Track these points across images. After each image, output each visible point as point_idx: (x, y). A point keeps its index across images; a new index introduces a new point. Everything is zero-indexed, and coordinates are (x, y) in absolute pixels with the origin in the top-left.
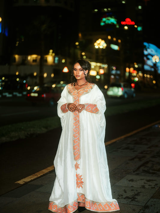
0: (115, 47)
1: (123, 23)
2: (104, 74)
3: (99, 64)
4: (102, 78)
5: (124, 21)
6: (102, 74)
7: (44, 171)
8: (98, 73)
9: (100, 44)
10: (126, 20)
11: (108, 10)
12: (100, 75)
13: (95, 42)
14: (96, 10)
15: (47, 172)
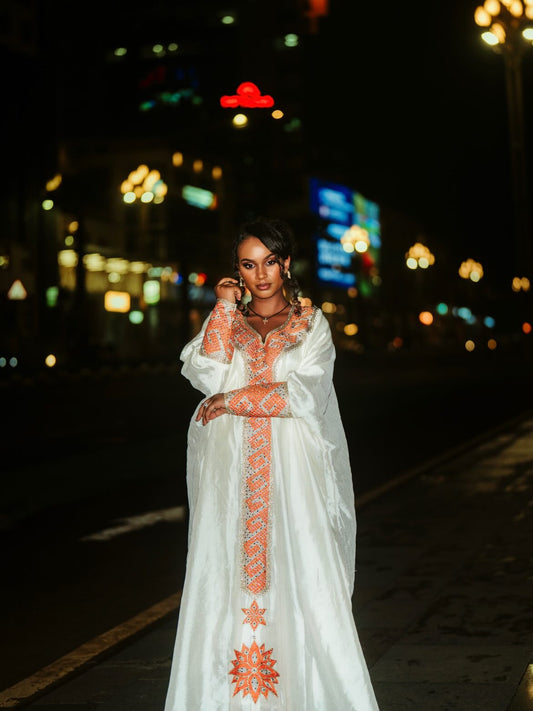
0: (202, 198)
1: (230, 102)
2: (162, 305)
3: (138, 267)
4: (154, 318)
5: (233, 92)
6: (150, 306)
7: (74, 656)
8: (136, 302)
9: (144, 187)
10: (238, 91)
11: (166, 48)
12: (146, 310)
13: (125, 177)
14: (121, 52)
15: (86, 659)
